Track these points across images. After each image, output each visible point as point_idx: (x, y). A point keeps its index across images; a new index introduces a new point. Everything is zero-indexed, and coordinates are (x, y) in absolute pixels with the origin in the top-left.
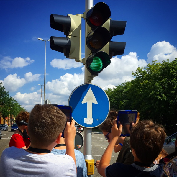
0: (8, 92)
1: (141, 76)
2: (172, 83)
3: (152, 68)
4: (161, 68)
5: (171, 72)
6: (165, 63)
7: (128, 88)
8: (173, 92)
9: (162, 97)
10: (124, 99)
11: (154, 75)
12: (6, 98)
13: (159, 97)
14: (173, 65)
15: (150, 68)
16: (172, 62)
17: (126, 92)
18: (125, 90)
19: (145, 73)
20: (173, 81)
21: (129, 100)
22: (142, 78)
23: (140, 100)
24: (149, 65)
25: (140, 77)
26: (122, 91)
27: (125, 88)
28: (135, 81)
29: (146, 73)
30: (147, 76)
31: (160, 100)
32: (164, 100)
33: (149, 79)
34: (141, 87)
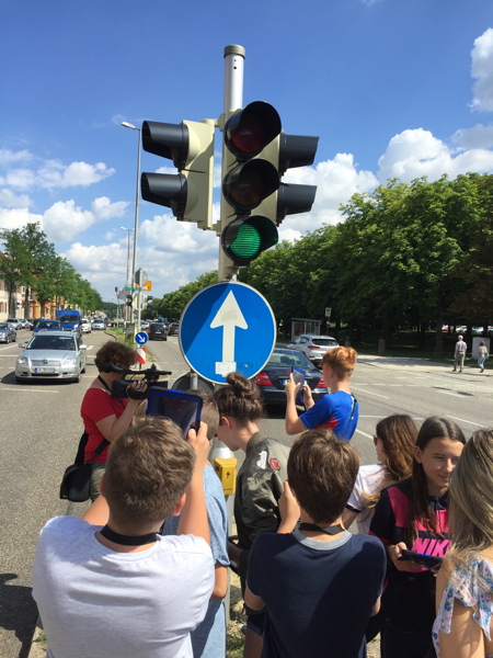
1: (361, 213)
2: (434, 232)
3: (388, 197)
4: (409, 197)
5: (432, 206)
6: (419, 185)
7: (331, 242)
8: (436, 254)
9: (409, 266)
10: (319, 266)
11: (392, 213)
13: (401, 264)
14: (437, 191)
15: (383, 195)
16: (435, 184)
17: (326, 251)
18: (324, 246)
19: (369, 206)
20: (436, 227)
21: (332, 269)
23: (356, 271)
24: (380, 188)
25: (358, 216)
26: (315, 248)
27: (323, 240)
28: (347, 225)
29: (372, 208)
30: (375, 215)
31: (404, 273)
32: (414, 273)
33: (380, 222)
34: (361, 241)
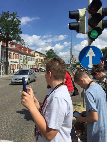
0: (55, 53)
12: (54, 55)
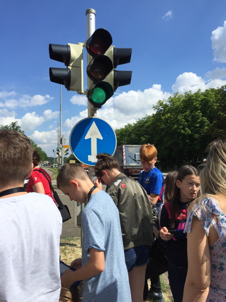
1: (163, 109)
2: (196, 115)
4: (184, 100)
5: (194, 104)
6: (188, 95)
7: (150, 123)
8: (198, 125)
9: (186, 131)
10: (145, 134)
11: (177, 107)
13: (182, 131)
15: (172, 100)
16: (195, 94)
17: (148, 127)
22: (164, 111)
25: (161, 110)
27: (146, 122)
28: (157, 114)
29: (167, 106)
30: (169, 109)
33: (172, 112)
34: (163, 121)
